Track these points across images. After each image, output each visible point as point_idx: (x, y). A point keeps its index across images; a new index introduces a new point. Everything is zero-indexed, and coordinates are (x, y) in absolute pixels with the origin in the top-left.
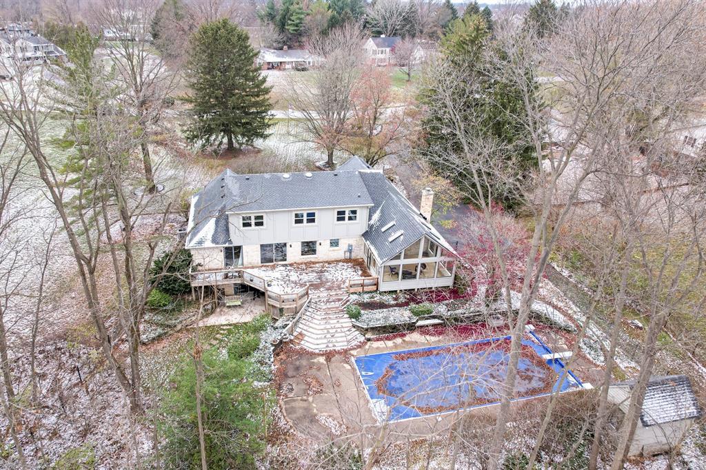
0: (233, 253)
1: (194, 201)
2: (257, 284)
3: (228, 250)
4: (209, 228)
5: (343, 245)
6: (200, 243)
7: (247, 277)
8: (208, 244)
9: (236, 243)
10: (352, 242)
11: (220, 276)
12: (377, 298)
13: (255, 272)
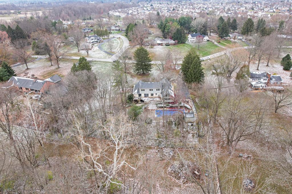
0: (140, 95)
1: (134, 86)
2: (143, 100)
3: (139, 94)
4: (136, 91)
5: (158, 94)
6: (135, 93)
7: (142, 99)
8: (136, 93)
9: (140, 93)
10: (159, 94)
11: (138, 98)
12: (161, 103)
13: (143, 98)
